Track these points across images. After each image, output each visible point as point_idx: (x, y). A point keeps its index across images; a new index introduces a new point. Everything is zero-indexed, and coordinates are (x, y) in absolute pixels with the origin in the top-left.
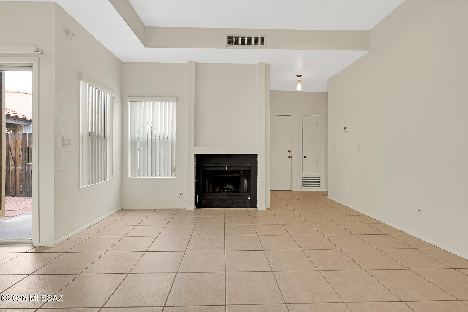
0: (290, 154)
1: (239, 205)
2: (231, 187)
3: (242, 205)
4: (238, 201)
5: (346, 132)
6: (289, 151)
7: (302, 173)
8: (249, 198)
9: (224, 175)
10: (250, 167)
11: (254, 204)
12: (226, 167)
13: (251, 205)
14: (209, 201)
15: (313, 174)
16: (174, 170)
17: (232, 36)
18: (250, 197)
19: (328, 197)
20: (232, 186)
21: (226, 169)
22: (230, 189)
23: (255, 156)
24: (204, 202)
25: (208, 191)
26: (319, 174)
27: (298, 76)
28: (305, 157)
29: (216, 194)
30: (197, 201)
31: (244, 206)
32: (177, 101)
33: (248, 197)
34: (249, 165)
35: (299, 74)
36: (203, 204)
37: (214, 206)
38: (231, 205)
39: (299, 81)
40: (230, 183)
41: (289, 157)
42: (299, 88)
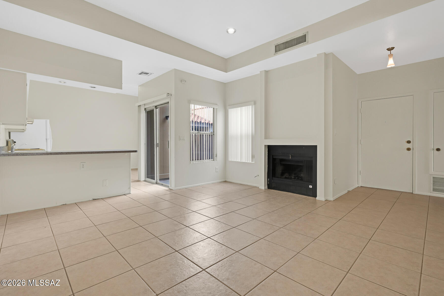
0: (409, 146)
3: (304, 193)
4: (300, 188)
6: (409, 142)
7: (432, 173)
10: (312, 157)
12: (290, 156)
13: (312, 194)
14: (277, 184)
16: (253, 157)
17: (278, 44)
18: (311, 186)
24: (274, 185)
25: (277, 176)
27: (389, 49)
28: (439, 150)
29: (282, 179)
30: (269, 183)
31: (306, 193)
32: (255, 103)
33: (310, 186)
35: (390, 47)
38: (295, 191)
39: (391, 55)
41: (409, 149)
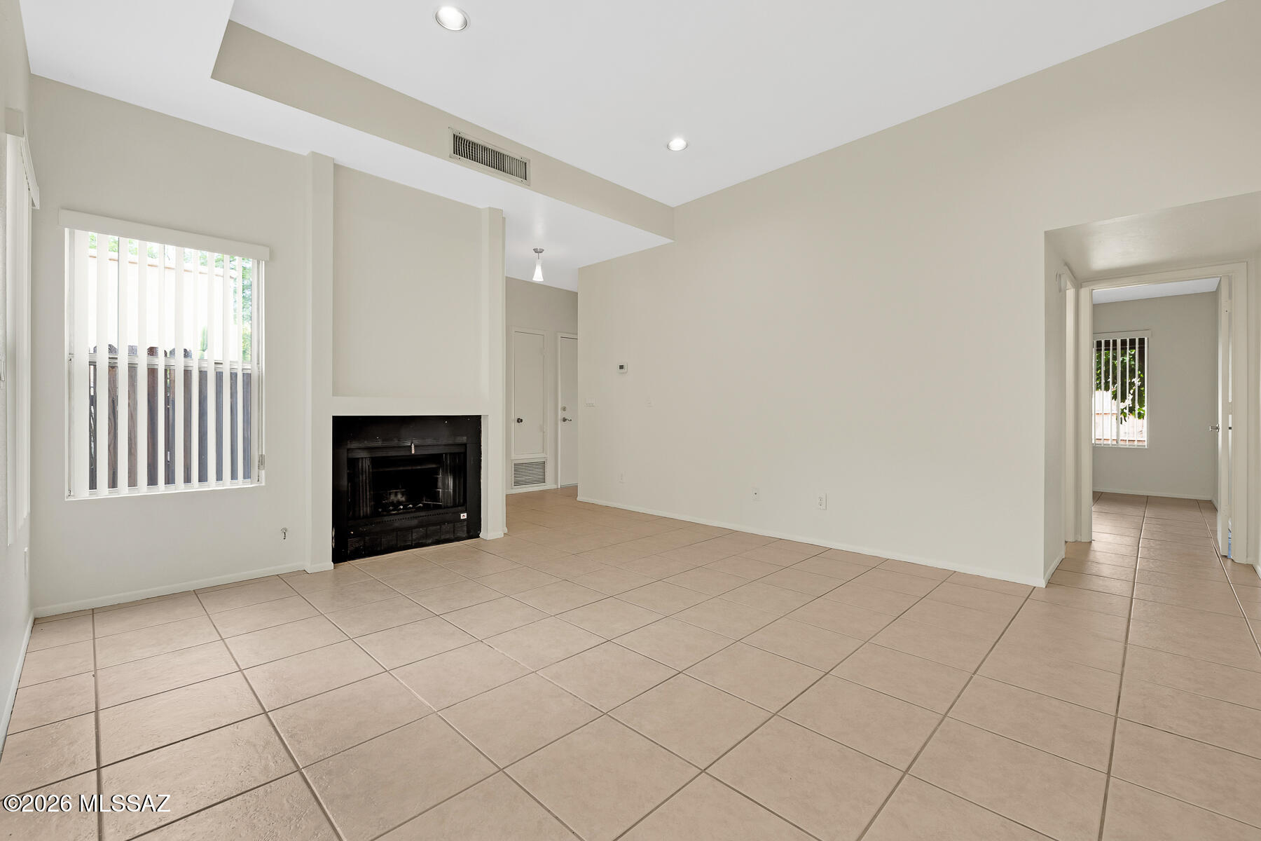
1: (443, 537)
2: (400, 497)
3: (447, 536)
4: (439, 527)
5: (623, 373)
7: (513, 456)
8: (464, 516)
9: (401, 468)
10: (465, 445)
11: (473, 529)
12: (411, 447)
13: (468, 532)
14: (367, 538)
15: (532, 456)
17: (462, 136)
18: (465, 514)
19: (578, 499)
20: (403, 494)
21: (413, 452)
22: (400, 503)
23: (476, 420)
24: (353, 543)
25: (362, 514)
26: (543, 455)
27: (536, 251)
28: (520, 421)
29: (383, 519)
30: (334, 545)
31: (452, 536)
32: (271, 259)
33: (462, 515)
34: (464, 439)
35: (538, 248)
36: (350, 549)
37: (379, 549)
38: (424, 541)
39: (539, 260)
40: (399, 489)
42: (538, 276)
